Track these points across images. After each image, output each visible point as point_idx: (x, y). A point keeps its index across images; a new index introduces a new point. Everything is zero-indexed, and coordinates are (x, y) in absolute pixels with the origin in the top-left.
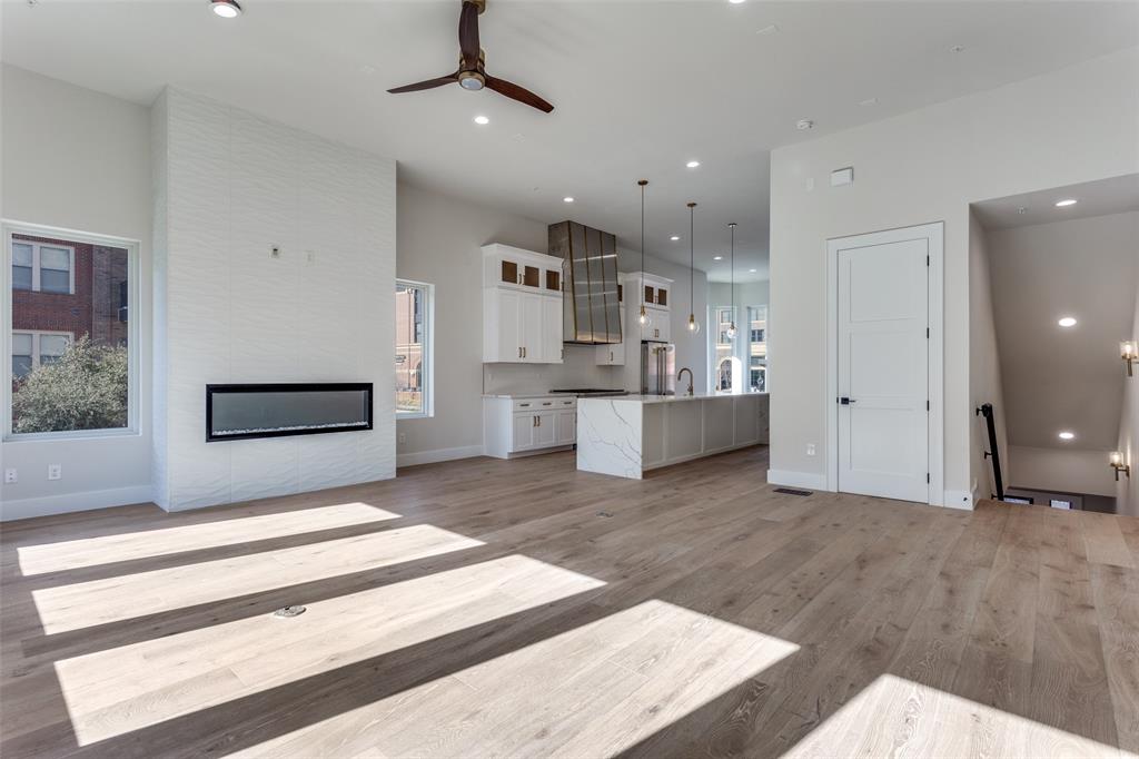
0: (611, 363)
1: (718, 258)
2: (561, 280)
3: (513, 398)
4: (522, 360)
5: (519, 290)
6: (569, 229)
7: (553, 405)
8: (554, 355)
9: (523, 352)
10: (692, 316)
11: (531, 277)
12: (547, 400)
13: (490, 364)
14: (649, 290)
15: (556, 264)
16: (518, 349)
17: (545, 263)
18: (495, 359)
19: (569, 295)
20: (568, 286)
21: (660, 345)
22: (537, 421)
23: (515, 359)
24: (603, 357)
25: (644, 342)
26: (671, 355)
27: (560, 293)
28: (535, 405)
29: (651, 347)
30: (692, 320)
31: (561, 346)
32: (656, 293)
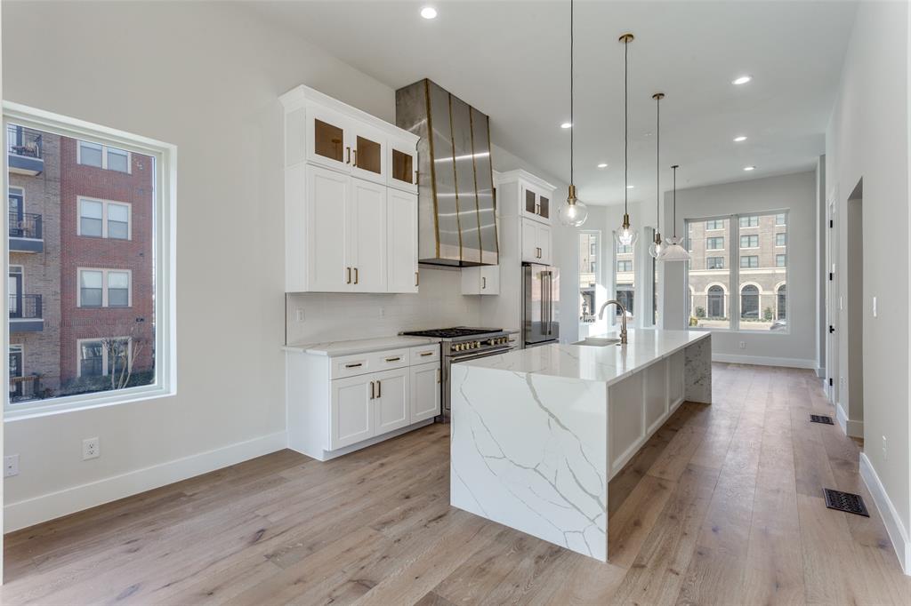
0: (483, 292)
1: (603, 166)
2: (415, 168)
3: (332, 356)
4: (352, 288)
5: (346, 171)
6: (427, 92)
7: (403, 361)
8: (405, 279)
9: (353, 275)
10: (626, 217)
11: (367, 155)
12: (391, 354)
13: (298, 296)
14: (530, 196)
15: (408, 141)
16: (345, 272)
17: (392, 138)
18: (302, 287)
19: (428, 192)
20: (427, 178)
21: (544, 269)
22: (377, 391)
23: (341, 286)
24: (471, 282)
25: (525, 264)
26: (556, 280)
27: (413, 187)
28: (374, 364)
29: (536, 270)
30: (626, 224)
31: (415, 268)
32: (538, 201)
